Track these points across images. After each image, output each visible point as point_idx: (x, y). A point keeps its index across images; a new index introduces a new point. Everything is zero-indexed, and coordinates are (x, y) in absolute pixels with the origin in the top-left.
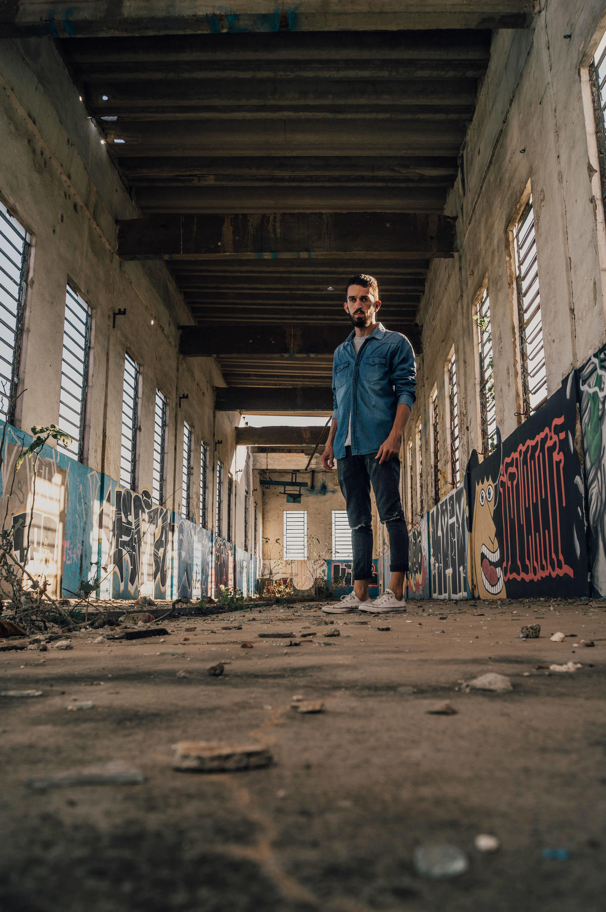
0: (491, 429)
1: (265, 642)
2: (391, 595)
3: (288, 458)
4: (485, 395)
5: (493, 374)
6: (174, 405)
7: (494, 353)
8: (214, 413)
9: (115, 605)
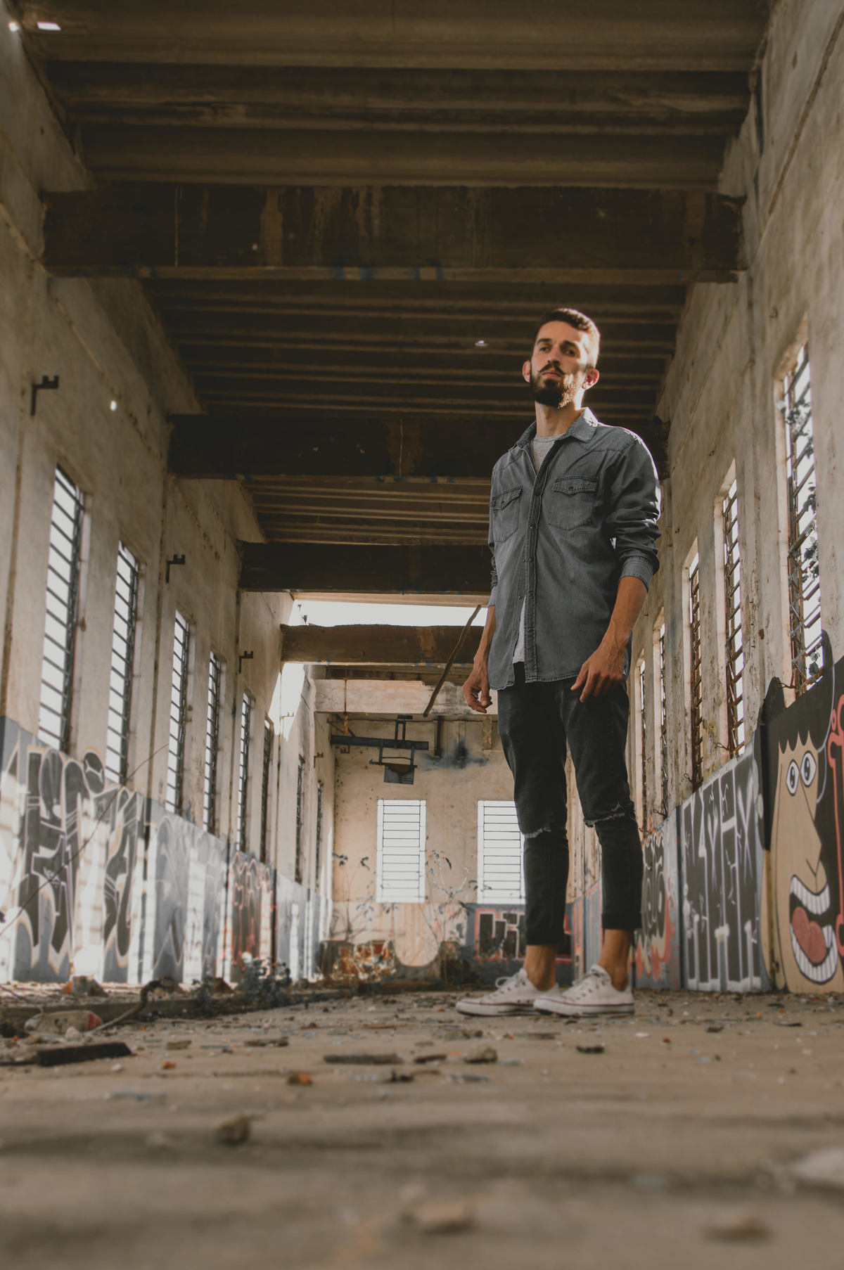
0: (811, 636)
1: (339, 1074)
2: (601, 979)
3: (390, 691)
4: (798, 565)
5: (815, 521)
6: (156, 577)
7: (819, 478)
8: (238, 596)
9: (20, 994)
